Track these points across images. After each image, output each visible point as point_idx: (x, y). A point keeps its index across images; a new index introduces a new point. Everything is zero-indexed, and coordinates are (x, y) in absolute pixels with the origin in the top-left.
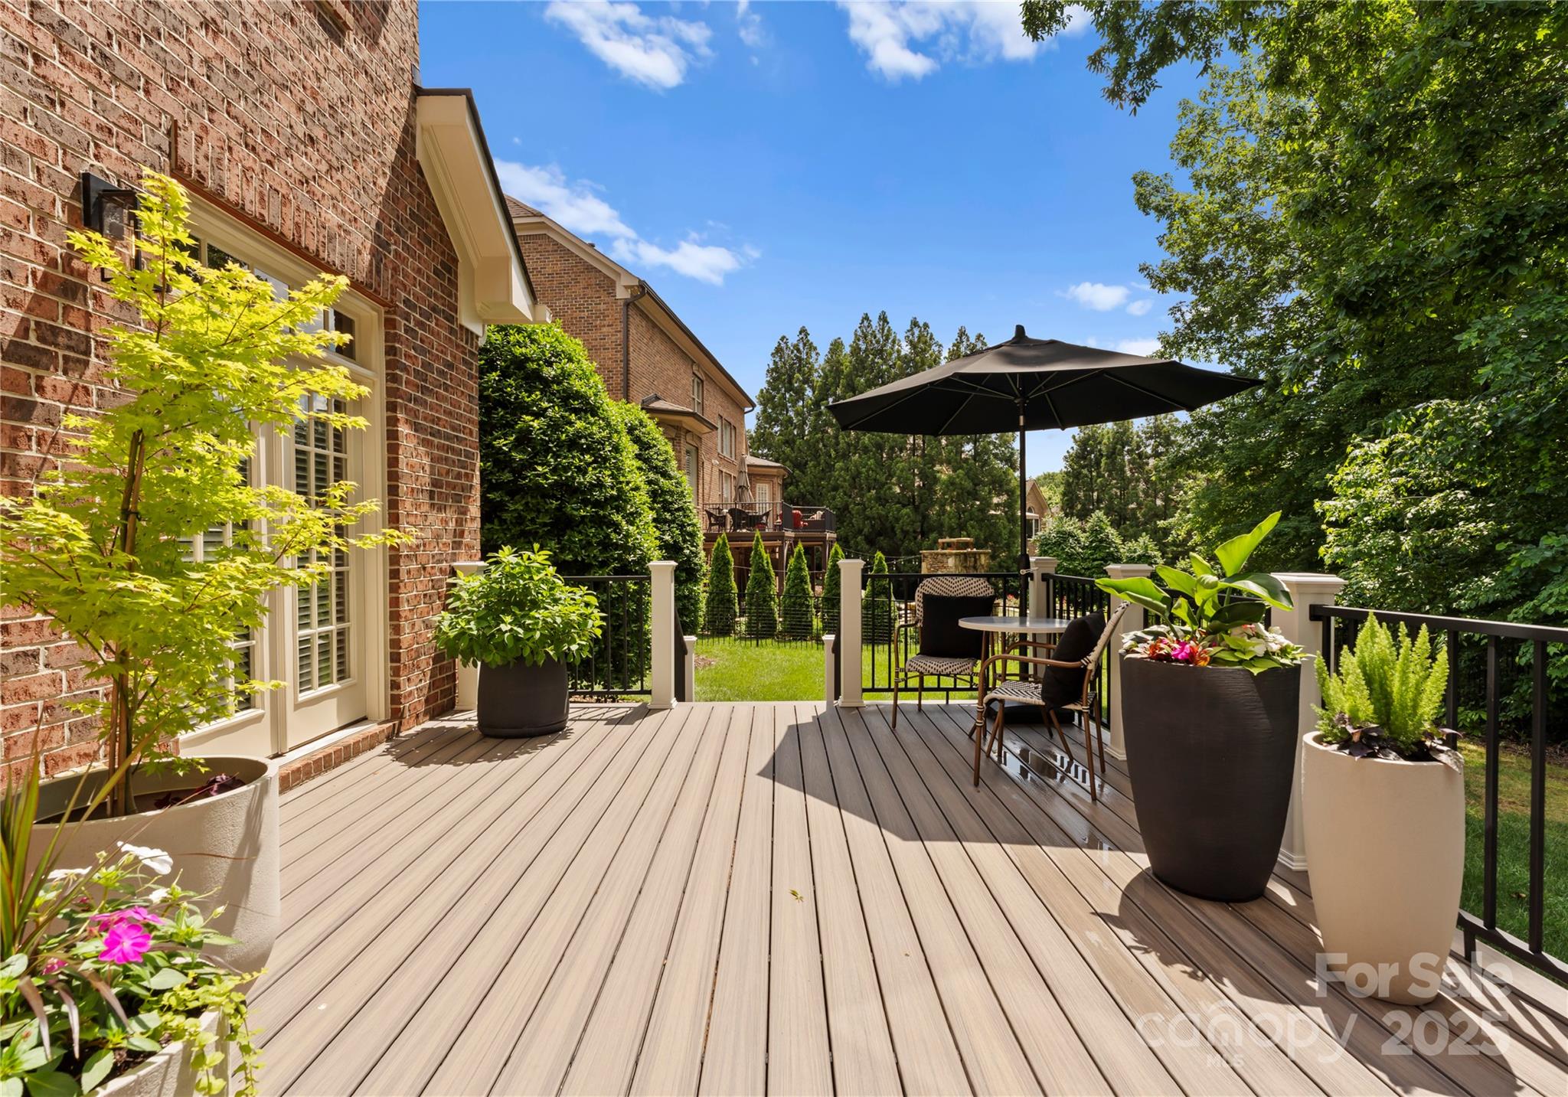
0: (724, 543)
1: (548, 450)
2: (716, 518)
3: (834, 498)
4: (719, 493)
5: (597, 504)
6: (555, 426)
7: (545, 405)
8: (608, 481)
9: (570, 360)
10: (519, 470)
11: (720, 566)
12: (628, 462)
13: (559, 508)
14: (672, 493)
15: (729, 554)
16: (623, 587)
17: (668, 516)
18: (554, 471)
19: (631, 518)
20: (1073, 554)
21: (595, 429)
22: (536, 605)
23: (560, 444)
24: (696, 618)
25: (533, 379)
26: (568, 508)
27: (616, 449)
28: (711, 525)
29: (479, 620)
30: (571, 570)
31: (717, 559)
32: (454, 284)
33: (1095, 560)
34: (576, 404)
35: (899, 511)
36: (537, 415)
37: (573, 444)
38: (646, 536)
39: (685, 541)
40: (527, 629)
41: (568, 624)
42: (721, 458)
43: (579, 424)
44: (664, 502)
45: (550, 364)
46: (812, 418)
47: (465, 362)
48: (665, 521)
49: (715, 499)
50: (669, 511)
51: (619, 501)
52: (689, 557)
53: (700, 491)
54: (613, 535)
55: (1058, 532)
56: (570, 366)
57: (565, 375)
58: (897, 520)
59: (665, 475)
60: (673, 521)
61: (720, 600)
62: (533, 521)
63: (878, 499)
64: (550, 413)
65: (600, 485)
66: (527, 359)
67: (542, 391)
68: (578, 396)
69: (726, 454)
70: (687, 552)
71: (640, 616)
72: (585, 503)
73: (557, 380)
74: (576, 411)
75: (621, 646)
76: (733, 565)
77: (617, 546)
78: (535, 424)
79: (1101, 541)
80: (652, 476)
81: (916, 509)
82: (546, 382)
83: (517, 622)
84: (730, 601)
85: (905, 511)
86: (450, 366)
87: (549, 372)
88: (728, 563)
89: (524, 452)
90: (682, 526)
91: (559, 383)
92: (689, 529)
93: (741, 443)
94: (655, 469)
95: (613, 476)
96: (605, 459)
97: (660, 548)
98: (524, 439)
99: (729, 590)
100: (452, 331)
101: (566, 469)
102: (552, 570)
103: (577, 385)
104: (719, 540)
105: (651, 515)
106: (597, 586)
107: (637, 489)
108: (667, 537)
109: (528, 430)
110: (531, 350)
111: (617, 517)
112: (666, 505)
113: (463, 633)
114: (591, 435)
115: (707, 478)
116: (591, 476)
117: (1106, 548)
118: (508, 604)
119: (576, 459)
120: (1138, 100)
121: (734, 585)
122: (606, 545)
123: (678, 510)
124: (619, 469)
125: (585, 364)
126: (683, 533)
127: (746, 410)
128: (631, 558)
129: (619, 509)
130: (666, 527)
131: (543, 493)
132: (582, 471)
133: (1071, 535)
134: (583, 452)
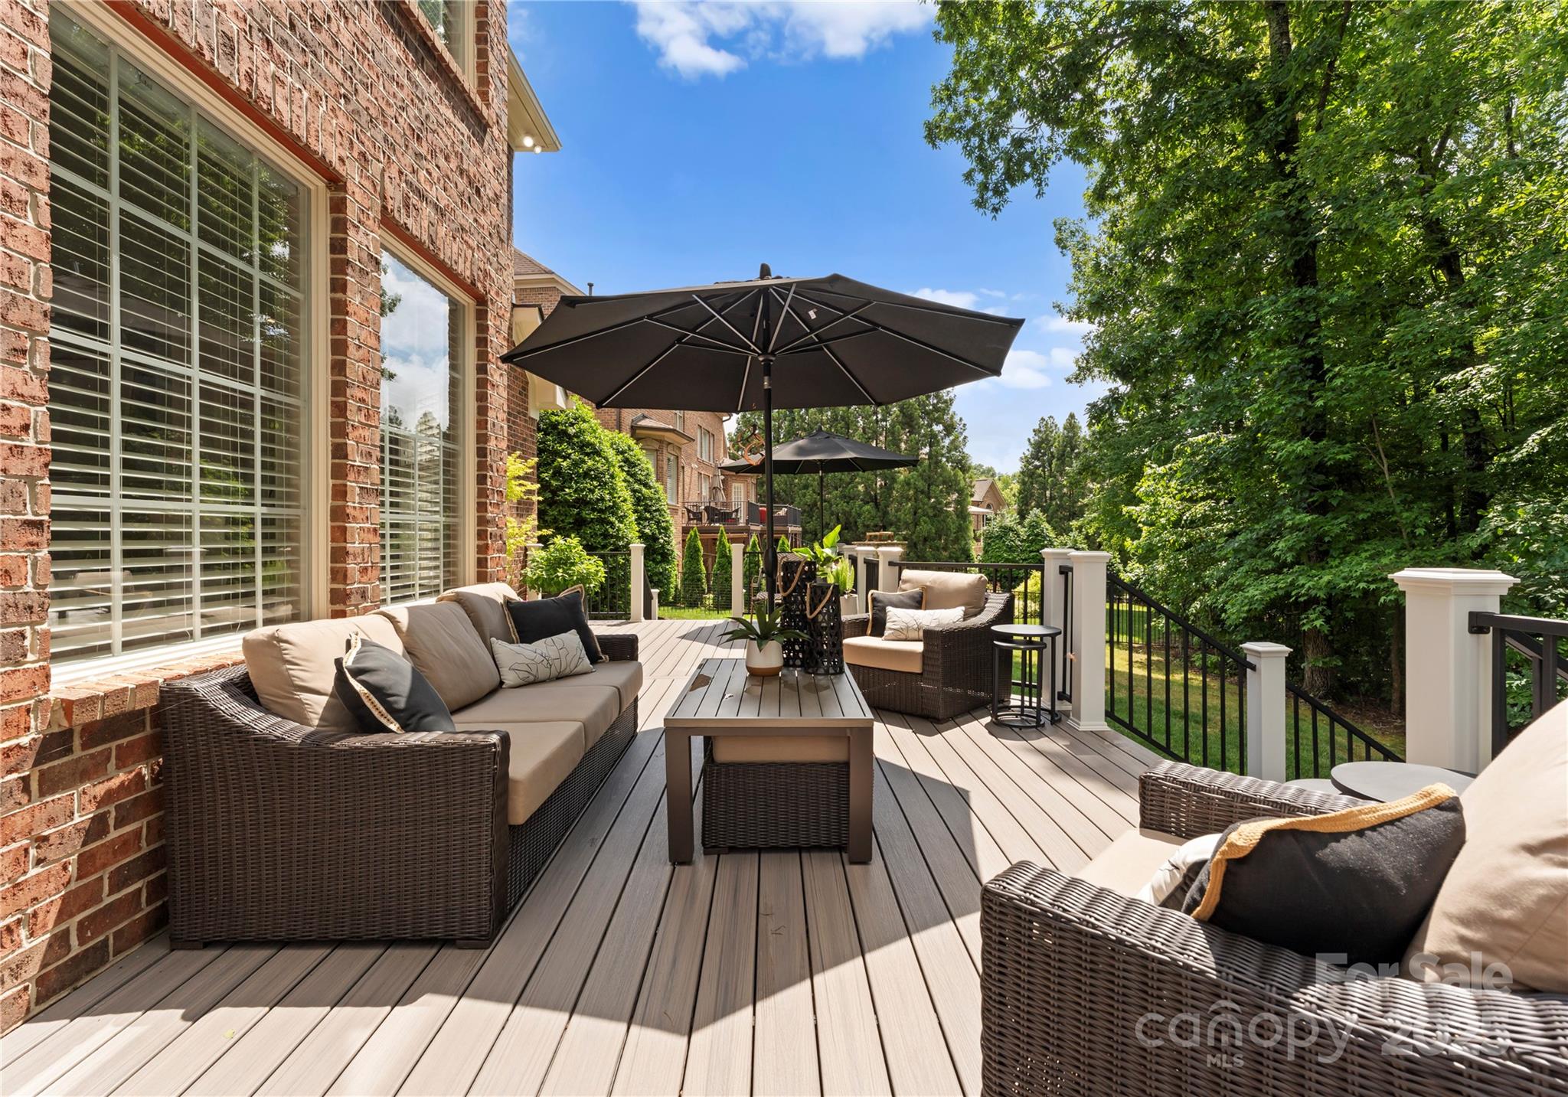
0: (696, 535)
1: (572, 479)
2: (694, 514)
3: (804, 495)
4: (697, 493)
5: (601, 511)
6: (576, 464)
7: (570, 451)
8: (607, 497)
9: (584, 421)
10: (554, 493)
11: (691, 554)
12: (619, 484)
13: (578, 513)
14: (651, 499)
15: (699, 543)
16: (616, 561)
17: (648, 515)
18: (576, 491)
19: (621, 519)
20: (1012, 546)
21: (599, 465)
22: (573, 564)
23: (579, 476)
24: (669, 589)
25: (563, 436)
26: (584, 514)
27: (612, 477)
28: (690, 519)
29: (547, 571)
30: (590, 549)
31: (689, 547)
32: (526, 396)
33: (1031, 552)
34: (588, 450)
35: (861, 507)
36: (565, 458)
37: (586, 475)
38: (630, 530)
39: (660, 533)
40: (570, 575)
41: (588, 574)
42: (700, 462)
43: (590, 463)
44: (645, 507)
45: (572, 425)
46: (787, 423)
47: (532, 436)
48: (646, 519)
49: (694, 498)
50: (649, 512)
51: (614, 509)
52: (663, 545)
53: (680, 491)
54: (610, 530)
55: (1001, 527)
56: (585, 426)
57: (582, 432)
58: (859, 515)
59: (646, 485)
60: (652, 519)
61: (691, 577)
62: (563, 521)
63: (843, 497)
64: (573, 456)
65: (602, 499)
66: (559, 423)
67: (569, 444)
68: (589, 444)
69: (705, 458)
70: (661, 541)
71: (626, 579)
72: (594, 510)
73: (576, 435)
74: (587, 454)
75: (614, 597)
76: (702, 552)
77: (612, 536)
78: (565, 464)
79: (1037, 535)
80: (636, 486)
81: (877, 505)
82: (570, 437)
83: (565, 572)
84: (699, 580)
85: (867, 507)
86: (525, 440)
87: (572, 431)
88: (699, 550)
89: (558, 480)
90: (658, 523)
91: (578, 437)
92: (664, 524)
93: (719, 448)
94: (639, 482)
95: (610, 494)
96: (606, 483)
97: (640, 537)
98: (558, 473)
99: (699, 572)
100: (526, 421)
101: (582, 490)
102: (581, 547)
103: (588, 438)
104: (692, 532)
105: (634, 517)
106: (602, 556)
107: (625, 500)
108: (647, 531)
109: (560, 467)
110: (561, 418)
111: (612, 519)
112: (647, 509)
113: (539, 578)
114: (597, 469)
115: (687, 480)
116: (597, 494)
117: (1040, 541)
118: (559, 564)
119: (588, 484)
120: (996, 210)
121: (703, 568)
122: (606, 535)
123: (655, 511)
124: (614, 489)
125: (593, 422)
126: (659, 527)
127: (724, 418)
128: (621, 543)
129: (613, 514)
130: (646, 523)
131: (571, 505)
132: (592, 491)
133: (1011, 529)
134: (592, 479)
